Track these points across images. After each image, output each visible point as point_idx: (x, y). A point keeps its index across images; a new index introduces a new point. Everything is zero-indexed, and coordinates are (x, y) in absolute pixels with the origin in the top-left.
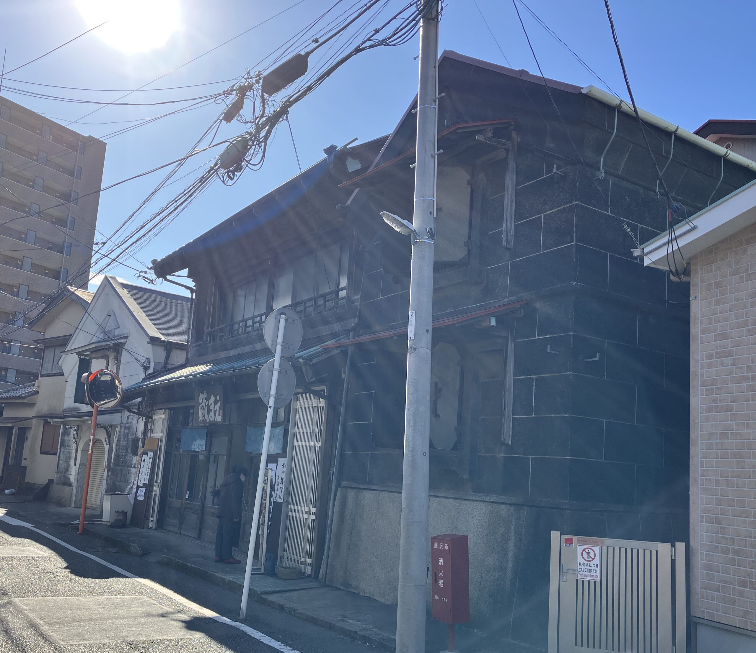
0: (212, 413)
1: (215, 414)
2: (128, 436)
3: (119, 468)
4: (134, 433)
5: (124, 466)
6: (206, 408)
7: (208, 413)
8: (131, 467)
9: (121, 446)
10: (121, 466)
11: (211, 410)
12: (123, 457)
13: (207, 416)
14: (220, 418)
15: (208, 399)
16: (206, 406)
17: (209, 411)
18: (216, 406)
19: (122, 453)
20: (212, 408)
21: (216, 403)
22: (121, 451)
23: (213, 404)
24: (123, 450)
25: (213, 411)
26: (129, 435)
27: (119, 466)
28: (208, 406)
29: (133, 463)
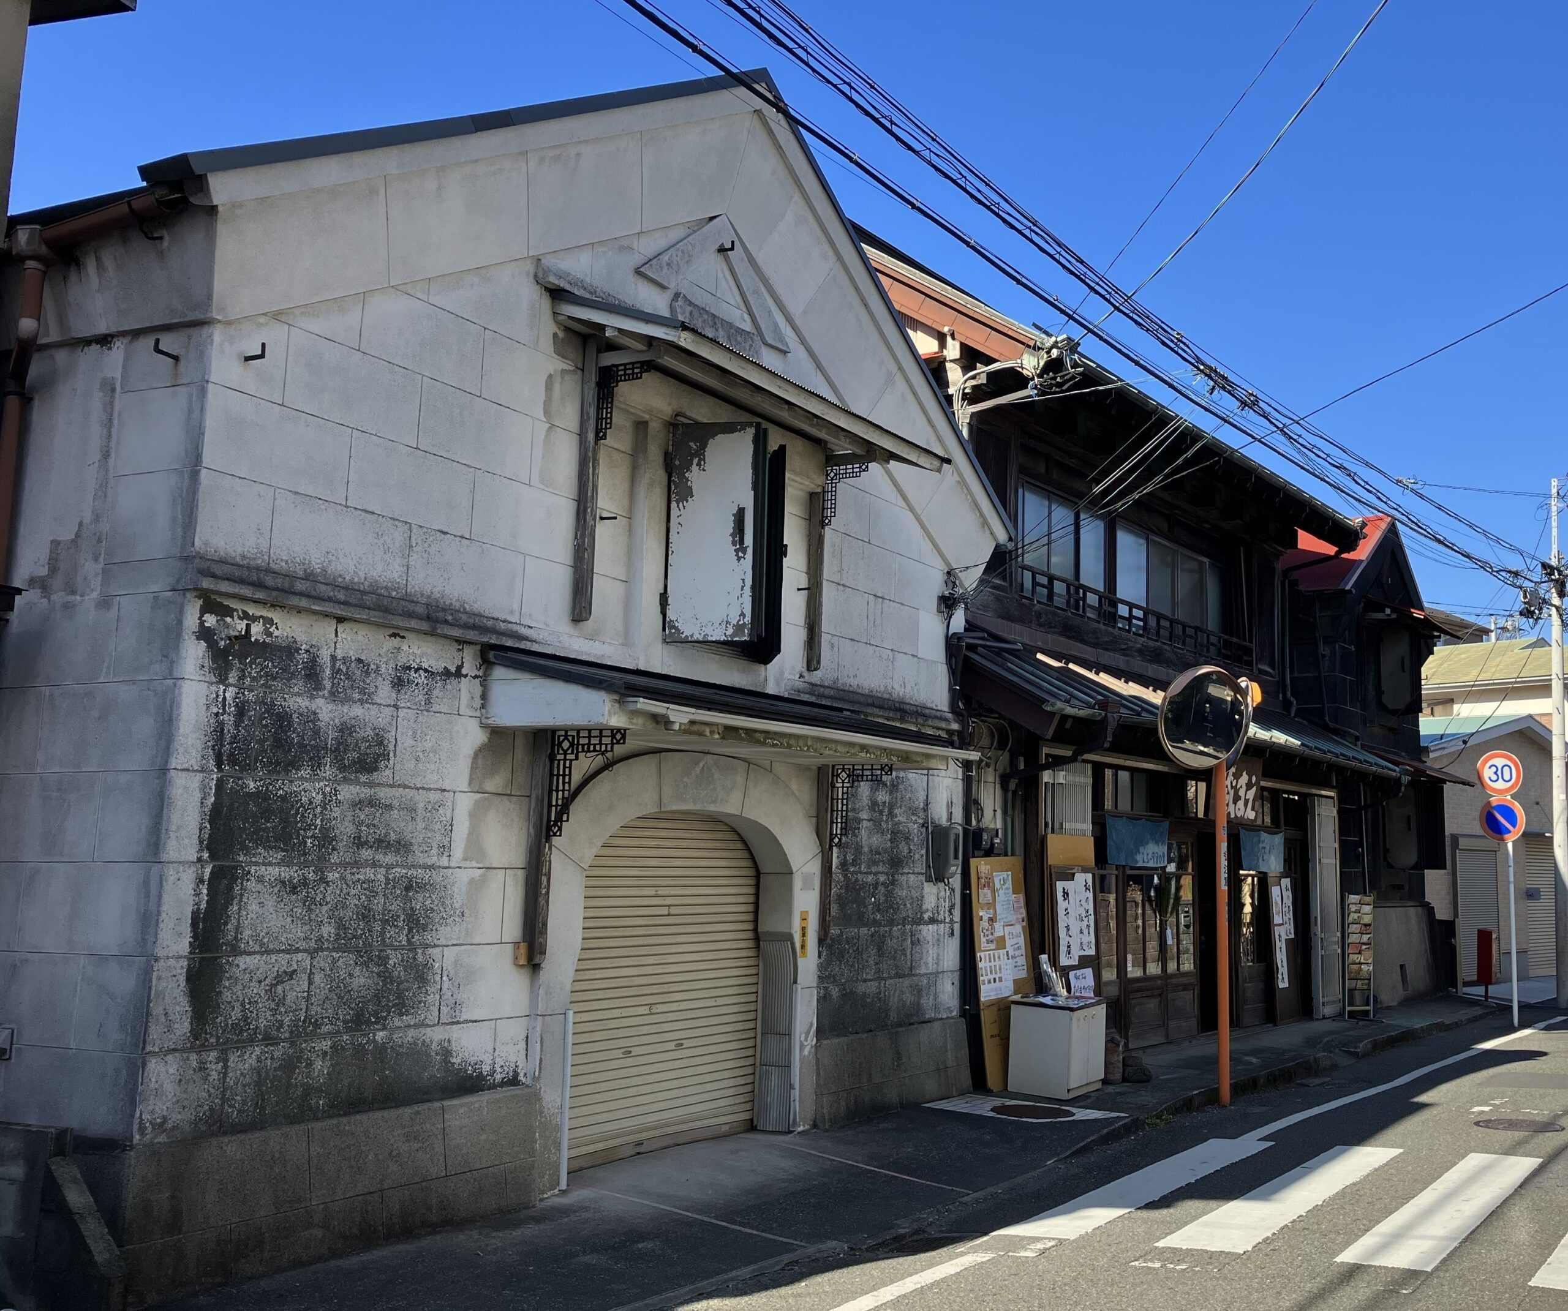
0: (1241, 803)
1: (1246, 805)
2: (891, 814)
3: (864, 931)
4: (917, 808)
5: (891, 923)
6: (1232, 792)
7: (1235, 802)
8: (919, 921)
9: (866, 849)
10: (875, 923)
11: (1240, 798)
12: (882, 889)
13: (1232, 806)
14: (1254, 813)
15: (1237, 776)
16: (1232, 787)
17: (1237, 798)
18: (1248, 792)
19: (875, 874)
20: (1242, 793)
21: (1249, 786)
22: (869, 867)
23: (1244, 787)
24: (876, 863)
25: (1243, 799)
26: (897, 811)
27: (865, 925)
28: (1236, 790)
29: (924, 907)
